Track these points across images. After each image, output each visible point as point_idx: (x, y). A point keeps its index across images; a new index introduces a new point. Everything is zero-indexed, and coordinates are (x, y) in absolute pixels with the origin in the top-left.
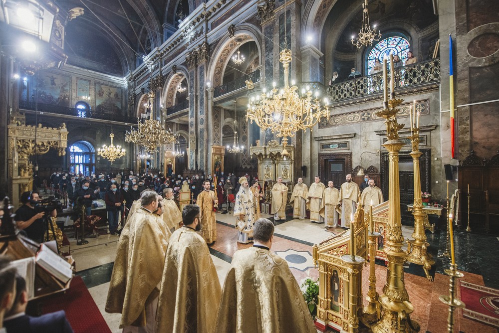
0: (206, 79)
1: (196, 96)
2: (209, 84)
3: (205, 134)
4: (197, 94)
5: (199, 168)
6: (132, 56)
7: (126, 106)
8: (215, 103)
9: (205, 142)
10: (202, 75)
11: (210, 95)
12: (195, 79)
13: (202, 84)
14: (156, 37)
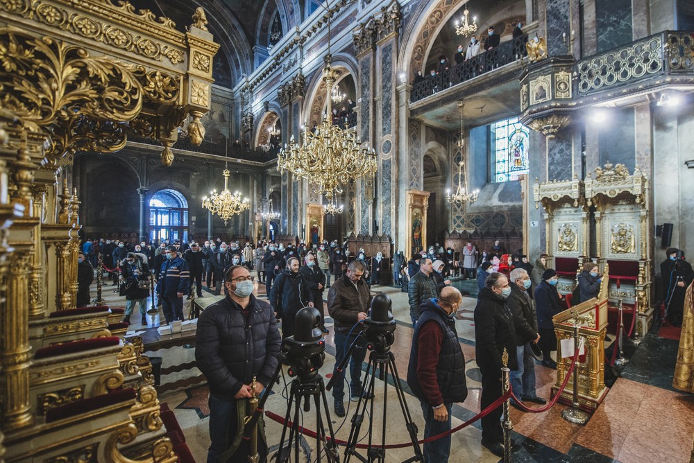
0: (395, 68)
1: (374, 103)
2: (403, 77)
3: (394, 169)
4: (376, 99)
5: (380, 233)
6: (247, 51)
7: (237, 133)
8: (413, 112)
9: (393, 184)
10: (387, 62)
11: (404, 97)
12: (371, 72)
13: (387, 78)
14: (292, 12)
